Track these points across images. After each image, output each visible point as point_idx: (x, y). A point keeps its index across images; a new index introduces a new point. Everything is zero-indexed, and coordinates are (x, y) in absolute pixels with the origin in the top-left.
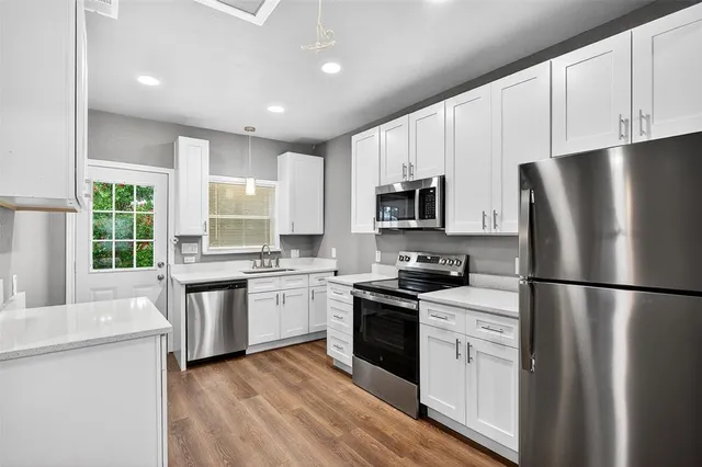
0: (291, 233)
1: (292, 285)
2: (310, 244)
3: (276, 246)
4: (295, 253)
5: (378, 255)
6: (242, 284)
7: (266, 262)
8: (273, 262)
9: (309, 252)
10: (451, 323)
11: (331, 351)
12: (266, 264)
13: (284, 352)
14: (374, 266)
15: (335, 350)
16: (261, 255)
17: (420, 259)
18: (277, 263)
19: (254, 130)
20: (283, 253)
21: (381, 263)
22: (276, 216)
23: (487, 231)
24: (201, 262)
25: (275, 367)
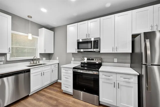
0: (45, 53)
1: (46, 69)
2: (49, 56)
3: (38, 57)
4: (44, 59)
5: (73, 59)
6: (28, 71)
7: (35, 62)
8: (38, 62)
9: (48, 58)
10: (111, 77)
11: (64, 88)
12: (35, 63)
13: (44, 91)
14: (72, 62)
15: (65, 88)
16: (33, 60)
17: (88, 59)
18: (39, 62)
19: (31, 17)
20: (41, 59)
21: (74, 61)
22: (38, 48)
23: (113, 52)
24: (6, 63)
25: (43, 98)
